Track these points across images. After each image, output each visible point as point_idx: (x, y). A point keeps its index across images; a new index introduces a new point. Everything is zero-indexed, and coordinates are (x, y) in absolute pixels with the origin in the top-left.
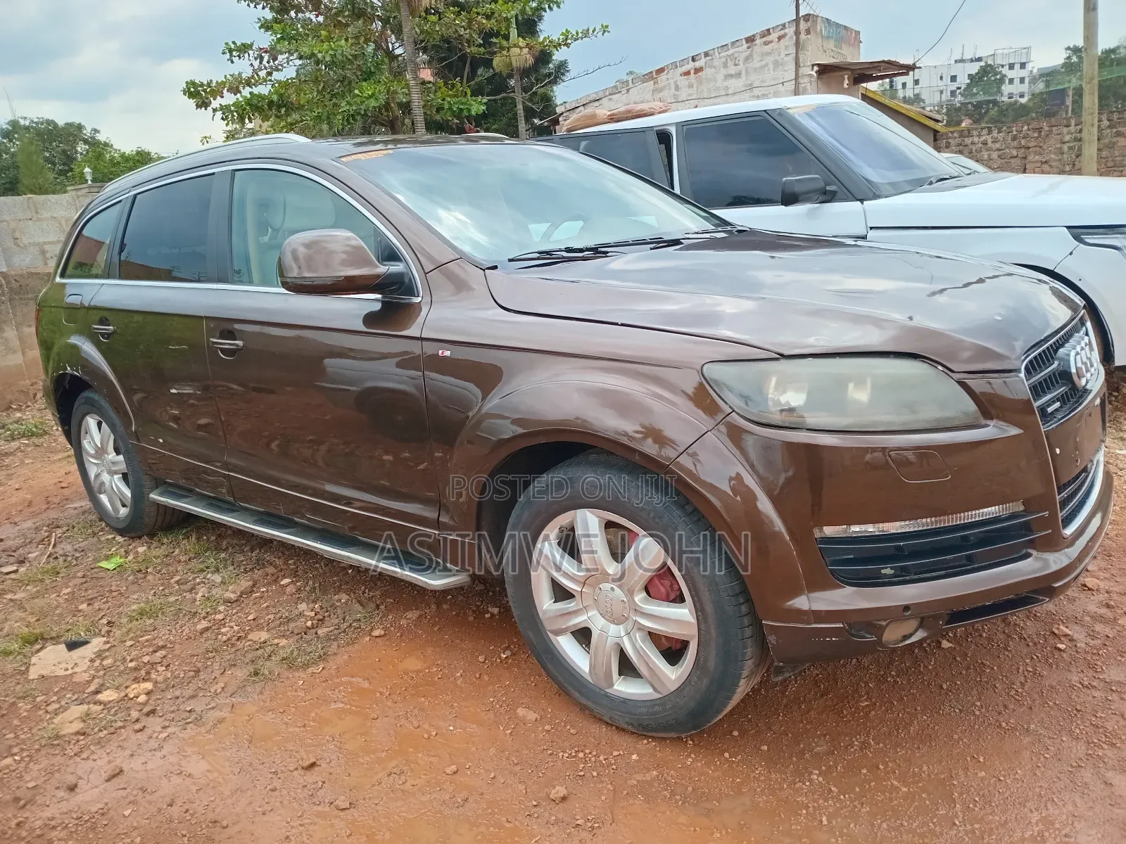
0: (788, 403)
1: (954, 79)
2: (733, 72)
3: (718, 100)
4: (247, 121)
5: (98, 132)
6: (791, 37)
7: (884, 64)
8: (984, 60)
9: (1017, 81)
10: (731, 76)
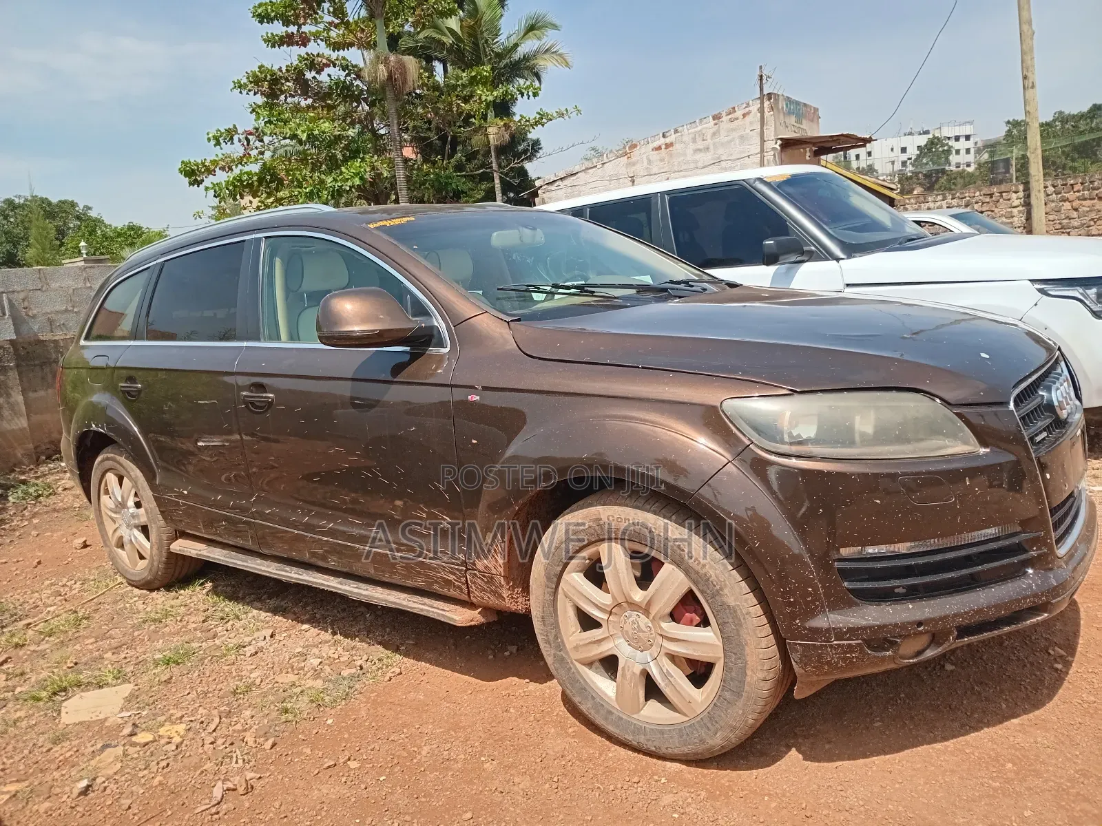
0: (799, 435)
1: (904, 150)
2: (701, 147)
3: (690, 173)
4: (238, 197)
5: (90, 209)
6: (756, 114)
7: (842, 138)
8: (932, 133)
9: (963, 152)
10: (700, 150)
